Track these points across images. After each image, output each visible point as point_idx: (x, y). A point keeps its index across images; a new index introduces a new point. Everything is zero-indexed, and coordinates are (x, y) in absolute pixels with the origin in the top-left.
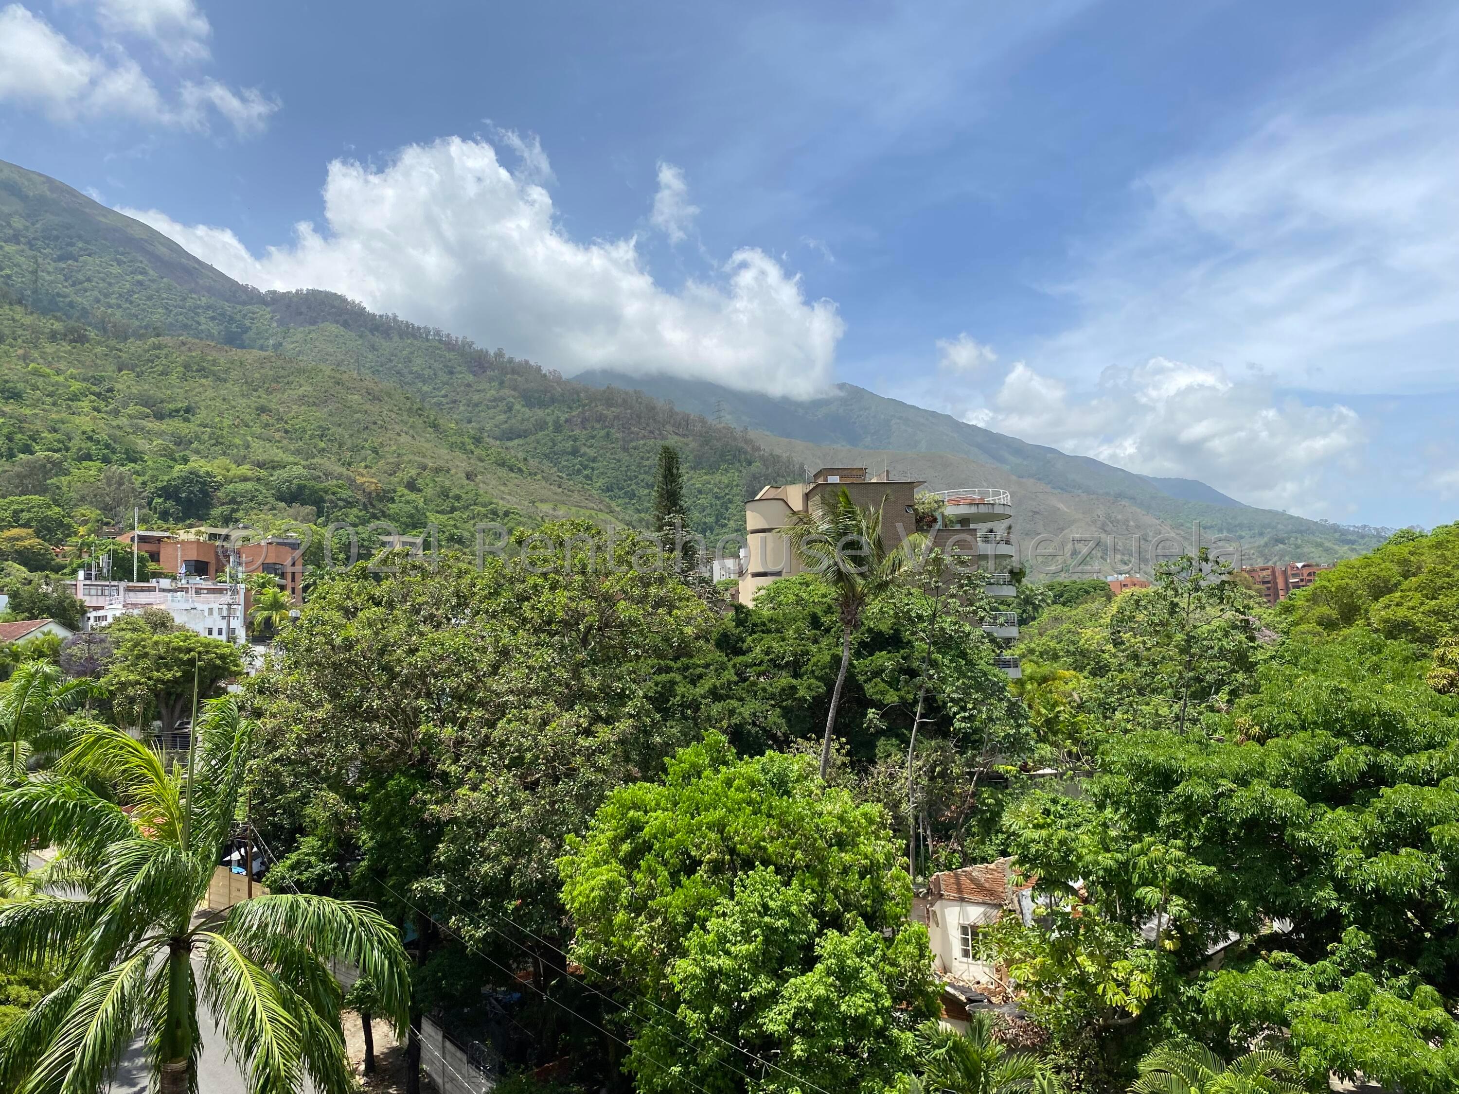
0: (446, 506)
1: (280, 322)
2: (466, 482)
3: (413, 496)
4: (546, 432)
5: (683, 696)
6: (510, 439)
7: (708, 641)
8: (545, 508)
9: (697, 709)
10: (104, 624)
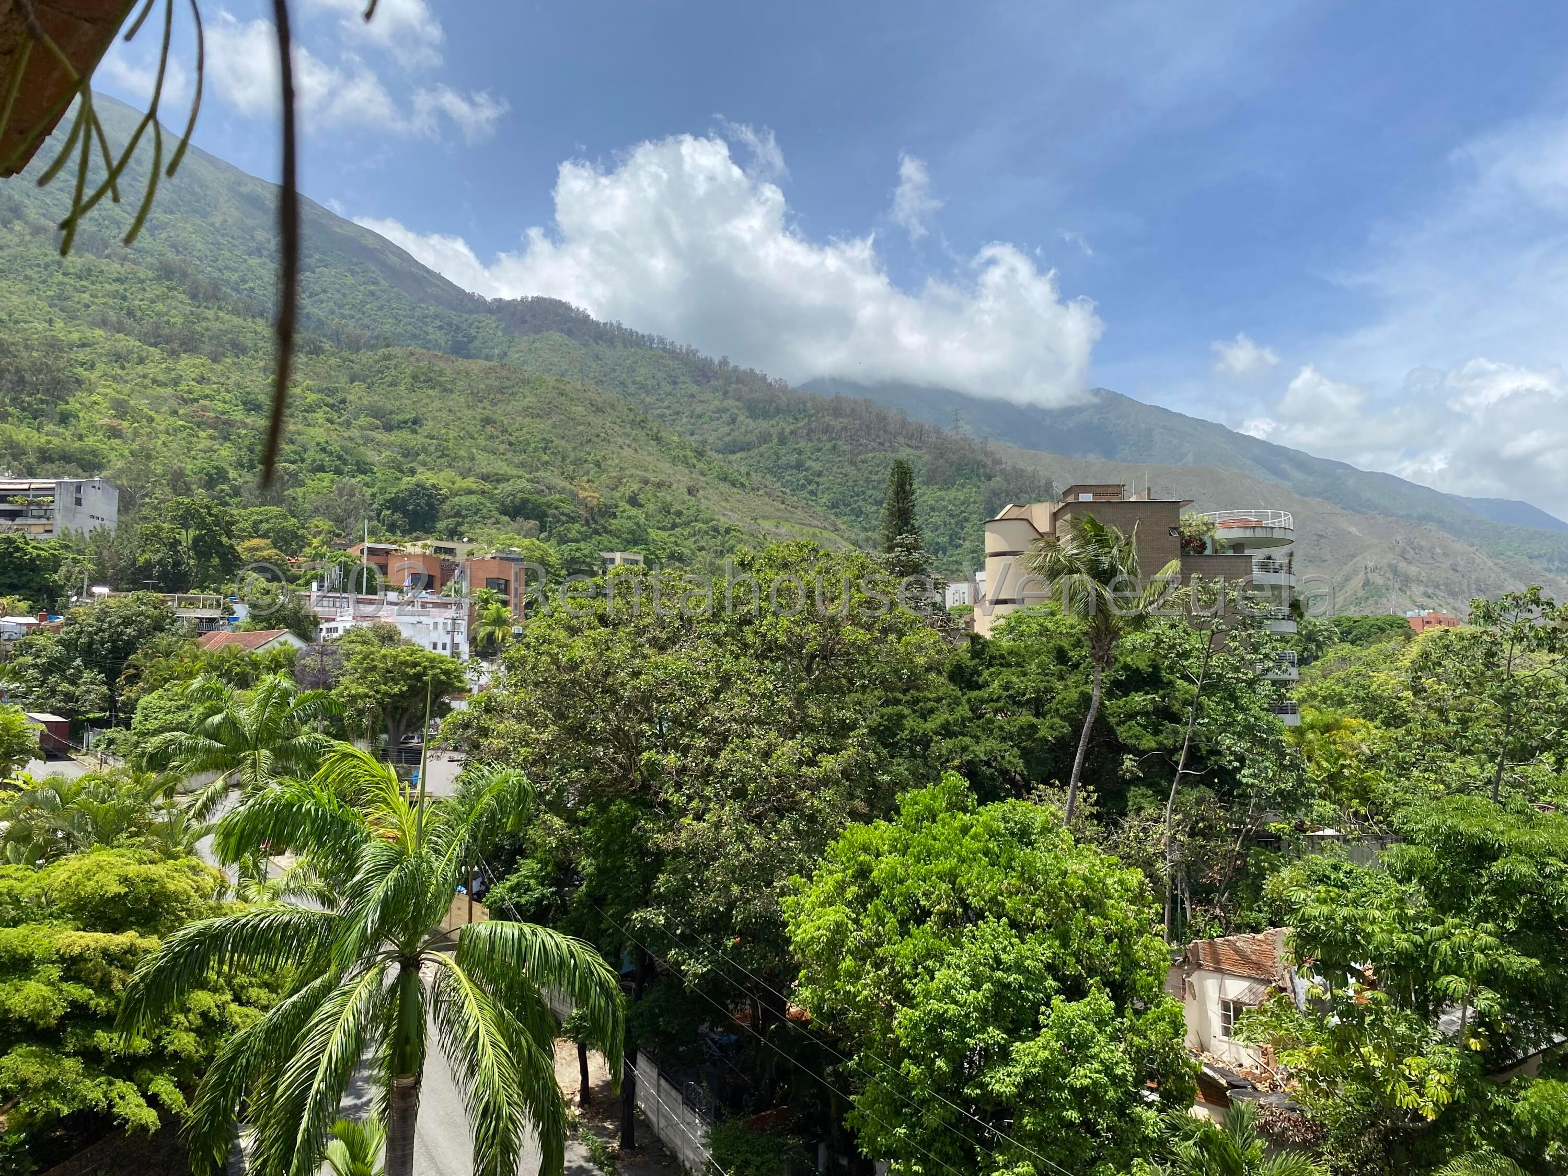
0: (667, 523)
1: (505, 332)
2: (687, 497)
3: (634, 512)
4: (770, 445)
5: (912, 731)
6: (733, 452)
7: (940, 673)
8: (767, 525)
9: (926, 747)
10: (335, 635)
